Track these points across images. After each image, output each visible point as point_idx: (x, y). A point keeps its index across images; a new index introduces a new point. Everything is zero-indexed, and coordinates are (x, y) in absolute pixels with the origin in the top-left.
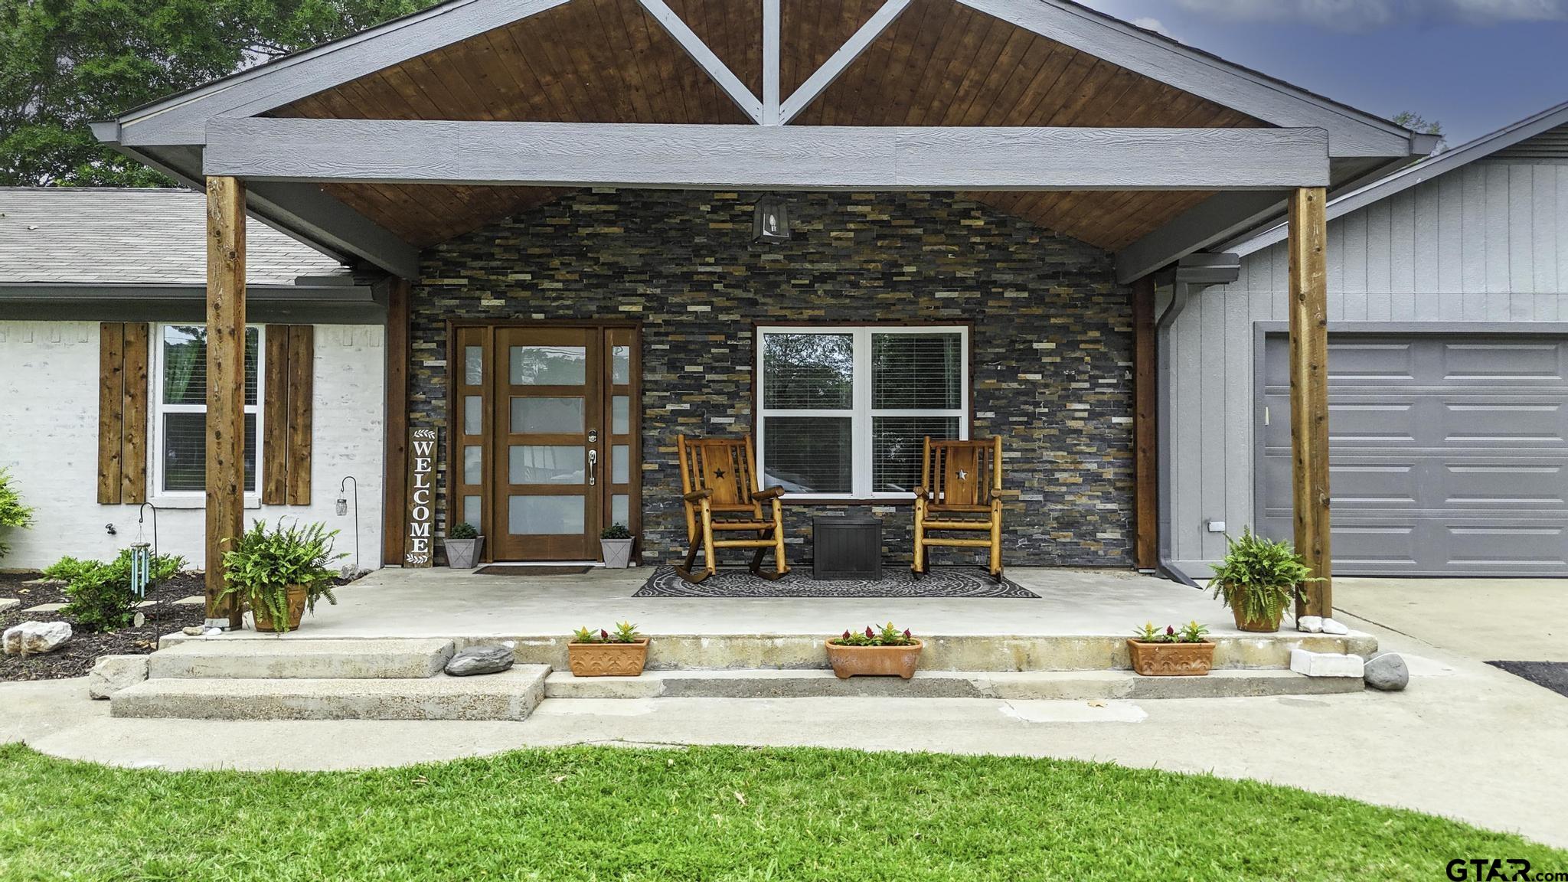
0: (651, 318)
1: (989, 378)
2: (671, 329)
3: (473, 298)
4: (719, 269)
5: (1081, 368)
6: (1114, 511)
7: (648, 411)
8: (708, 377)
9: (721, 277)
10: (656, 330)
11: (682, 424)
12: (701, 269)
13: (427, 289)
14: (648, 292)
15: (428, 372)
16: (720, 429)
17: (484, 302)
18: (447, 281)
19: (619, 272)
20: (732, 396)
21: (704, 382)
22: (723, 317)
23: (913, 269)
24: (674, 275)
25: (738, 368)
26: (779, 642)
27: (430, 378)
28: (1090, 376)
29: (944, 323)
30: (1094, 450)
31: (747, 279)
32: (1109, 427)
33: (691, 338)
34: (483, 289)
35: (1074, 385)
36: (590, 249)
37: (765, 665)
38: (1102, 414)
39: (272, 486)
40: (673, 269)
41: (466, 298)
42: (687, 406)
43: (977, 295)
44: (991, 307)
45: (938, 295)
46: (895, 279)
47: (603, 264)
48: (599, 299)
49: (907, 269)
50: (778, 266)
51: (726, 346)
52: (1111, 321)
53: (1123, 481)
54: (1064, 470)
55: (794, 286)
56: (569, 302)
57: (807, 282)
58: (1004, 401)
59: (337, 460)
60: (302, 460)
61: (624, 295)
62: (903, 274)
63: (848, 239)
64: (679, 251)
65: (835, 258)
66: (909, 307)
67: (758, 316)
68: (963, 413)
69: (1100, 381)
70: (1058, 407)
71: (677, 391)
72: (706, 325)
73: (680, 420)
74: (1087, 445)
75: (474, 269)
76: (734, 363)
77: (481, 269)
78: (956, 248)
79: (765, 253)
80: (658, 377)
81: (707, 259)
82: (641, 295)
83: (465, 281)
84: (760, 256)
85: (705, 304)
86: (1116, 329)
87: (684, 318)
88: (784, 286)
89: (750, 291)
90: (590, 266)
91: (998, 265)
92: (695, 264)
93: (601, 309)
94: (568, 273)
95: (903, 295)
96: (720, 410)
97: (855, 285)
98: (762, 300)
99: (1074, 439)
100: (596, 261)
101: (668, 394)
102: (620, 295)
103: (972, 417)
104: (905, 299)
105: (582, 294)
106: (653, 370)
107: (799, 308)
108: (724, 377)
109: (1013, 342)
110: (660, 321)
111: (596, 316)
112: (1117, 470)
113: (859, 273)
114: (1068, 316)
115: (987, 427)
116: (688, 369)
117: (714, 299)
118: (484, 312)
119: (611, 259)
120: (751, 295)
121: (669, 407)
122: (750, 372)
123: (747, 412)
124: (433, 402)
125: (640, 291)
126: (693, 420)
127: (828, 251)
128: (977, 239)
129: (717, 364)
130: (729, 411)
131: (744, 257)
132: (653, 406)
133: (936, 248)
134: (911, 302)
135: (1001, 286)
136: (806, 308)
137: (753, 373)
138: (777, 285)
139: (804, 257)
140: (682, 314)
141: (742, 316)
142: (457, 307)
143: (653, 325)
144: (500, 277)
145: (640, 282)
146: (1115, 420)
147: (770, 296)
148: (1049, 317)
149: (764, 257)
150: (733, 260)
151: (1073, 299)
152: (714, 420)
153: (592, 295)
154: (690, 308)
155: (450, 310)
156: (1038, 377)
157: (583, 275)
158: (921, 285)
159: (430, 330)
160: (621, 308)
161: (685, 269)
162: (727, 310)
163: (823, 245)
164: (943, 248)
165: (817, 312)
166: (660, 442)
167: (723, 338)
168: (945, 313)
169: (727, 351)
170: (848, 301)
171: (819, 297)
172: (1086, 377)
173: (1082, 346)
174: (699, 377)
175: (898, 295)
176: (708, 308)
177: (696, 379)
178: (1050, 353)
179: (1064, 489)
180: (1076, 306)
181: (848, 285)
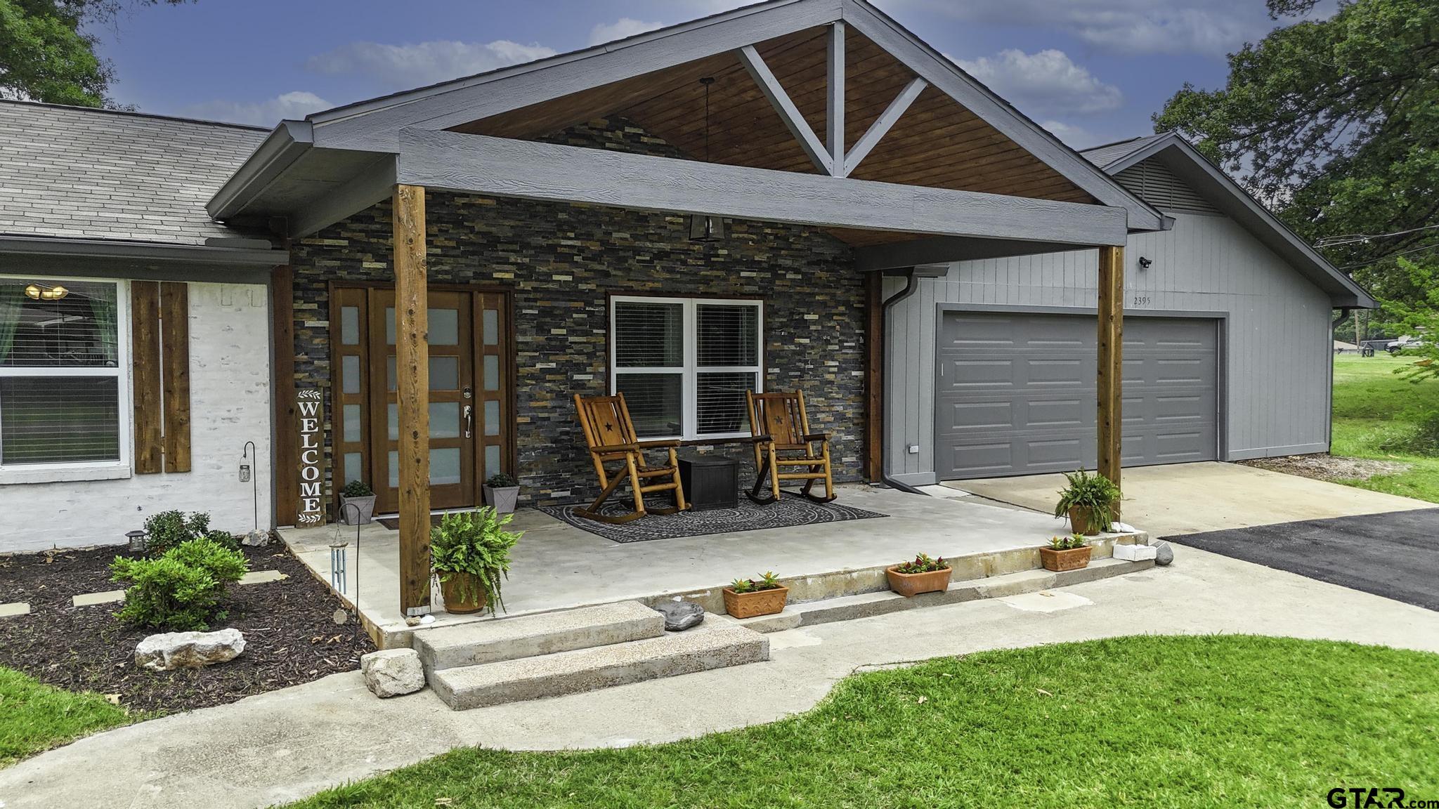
0: (522, 285)
1: (776, 342)
2: (539, 295)
3: (352, 260)
4: (578, 243)
5: (834, 334)
6: (852, 441)
7: (520, 369)
8: (571, 339)
9: (581, 250)
10: (525, 296)
11: (549, 381)
12: (564, 242)
13: (306, 249)
14: (519, 261)
15: (310, 333)
16: (580, 385)
17: (366, 265)
18: (327, 242)
19: (493, 242)
20: (590, 355)
21: (568, 343)
22: (582, 286)
23: (725, 252)
24: (541, 247)
25: (595, 331)
26: (854, 575)
27: (312, 338)
28: (839, 341)
29: (747, 297)
30: (841, 396)
31: (601, 253)
32: (850, 379)
33: (556, 304)
34: (363, 251)
35: (830, 347)
36: (465, 218)
37: (846, 593)
38: (846, 369)
39: (146, 454)
40: (540, 241)
41: (346, 260)
42: (554, 365)
43: (768, 275)
44: (779, 286)
45: (743, 274)
46: (712, 259)
47: (479, 233)
48: (475, 266)
49: (721, 252)
50: (626, 244)
51: (584, 312)
52: (852, 299)
53: (857, 418)
54: (823, 412)
55: (639, 261)
56: (447, 268)
57: (648, 258)
58: (786, 360)
59: (219, 424)
60: (180, 426)
61: (498, 263)
62: (718, 256)
63: (678, 224)
64: (545, 226)
65: (669, 239)
66: (723, 283)
67: (611, 286)
68: (759, 369)
69: (845, 344)
70: (819, 363)
71: (546, 351)
72: (569, 292)
73: (548, 377)
74: (837, 393)
75: (354, 231)
76: (592, 327)
77: (360, 231)
78: (754, 237)
79: (615, 231)
80: (529, 339)
81: (568, 234)
82: (512, 264)
83: (345, 243)
84: (611, 234)
85: (567, 274)
86: (855, 305)
87: (550, 286)
88: (630, 261)
89: (604, 264)
90: (466, 234)
91: (783, 252)
92: (558, 238)
93: (477, 275)
94: (446, 239)
95: (718, 273)
96: (580, 368)
97: (684, 263)
98: (614, 273)
99: (829, 388)
100: (472, 230)
101: (537, 354)
102: (494, 263)
103: (765, 373)
104: (719, 276)
105: (462, 261)
106: (524, 333)
107: (643, 281)
108: (583, 339)
109: (792, 314)
110: (530, 289)
111: (472, 281)
112: (855, 411)
113: (686, 252)
114: (826, 294)
115: (775, 380)
116: (554, 331)
117: (574, 270)
118: (365, 274)
119: (485, 229)
120: (604, 268)
121: (539, 366)
122: (605, 335)
123: (602, 369)
124: (316, 362)
125: (512, 260)
126: (559, 377)
127: (664, 232)
128: (769, 231)
129: (577, 328)
130: (589, 370)
131: (598, 234)
132: (524, 365)
133: (741, 235)
134: (724, 279)
135: (784, 269)
136: (648, 281)
137: (607, 336)
138: (625, 259)
139: (646, 237)
140: (548, 282)
141: (597, 286)
142: (339, 268)
143: (523, 291)
144: (381, 241)
145: (512, 251)
146: (854, 373)
147: (619, 269)
148: (813, 295)
149: (615, 235)
150: (589, 236)
151: (829, 281)
152: (576, 377)
153: (468, 262)
154: (555, 277)
155: (331, 271)
156: (807, 341)
157: (460, 242)
158: (730, 266)
159: (310, 290)
160: (495, 275)
161: (550, 242)
162: (585, 280)
163: (661, 227)
164: (746, 236)
165: (657, 285)
166: (531, 397)
167: (582, 304)
168: (747, 289)
169: (586, 316)
170: (678, 276)
171: (658, 271)
172: (837, 341)
173: (835, 318)
174: (563, 339)
175: (715, 273)
176: (569, 278)
177: (561, 340)
178: (814, 322)
179: (823, 426)
180: (830, 287)
181: (679, 263)
